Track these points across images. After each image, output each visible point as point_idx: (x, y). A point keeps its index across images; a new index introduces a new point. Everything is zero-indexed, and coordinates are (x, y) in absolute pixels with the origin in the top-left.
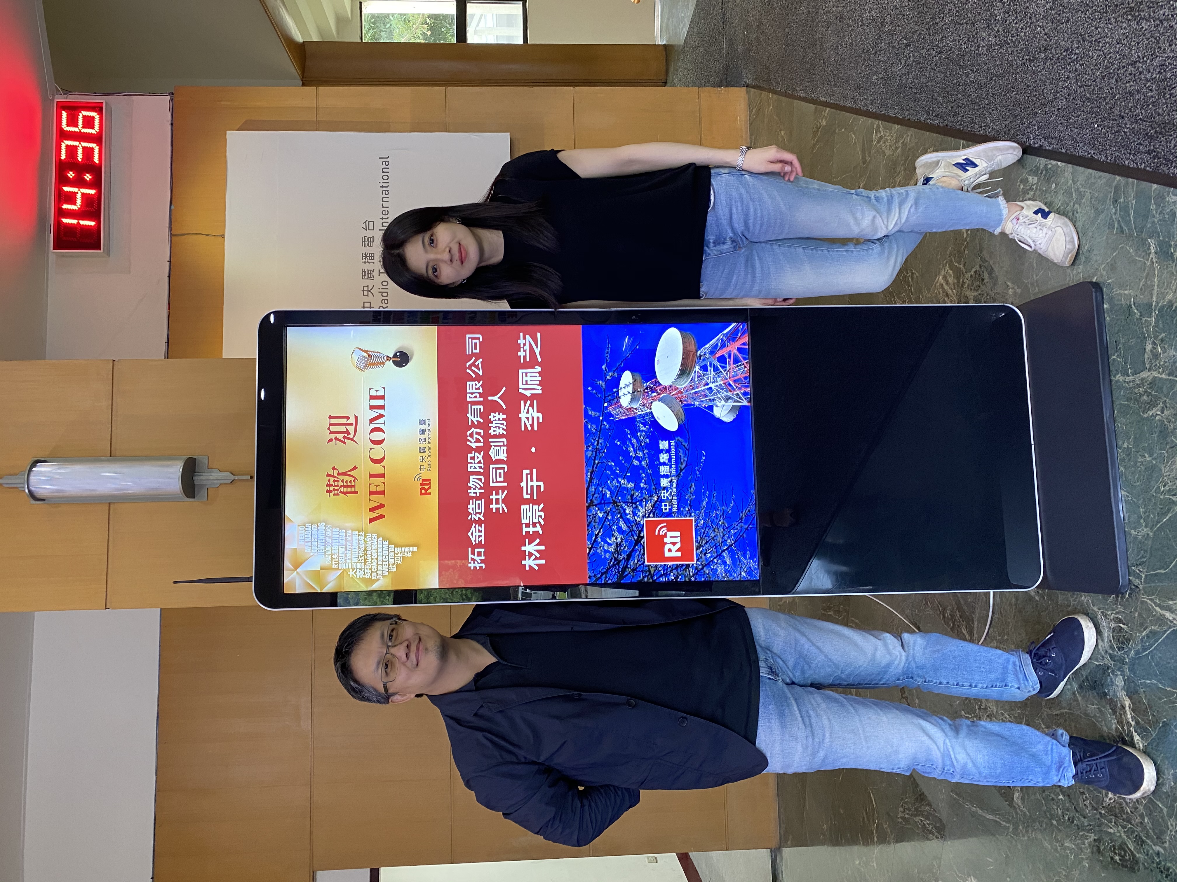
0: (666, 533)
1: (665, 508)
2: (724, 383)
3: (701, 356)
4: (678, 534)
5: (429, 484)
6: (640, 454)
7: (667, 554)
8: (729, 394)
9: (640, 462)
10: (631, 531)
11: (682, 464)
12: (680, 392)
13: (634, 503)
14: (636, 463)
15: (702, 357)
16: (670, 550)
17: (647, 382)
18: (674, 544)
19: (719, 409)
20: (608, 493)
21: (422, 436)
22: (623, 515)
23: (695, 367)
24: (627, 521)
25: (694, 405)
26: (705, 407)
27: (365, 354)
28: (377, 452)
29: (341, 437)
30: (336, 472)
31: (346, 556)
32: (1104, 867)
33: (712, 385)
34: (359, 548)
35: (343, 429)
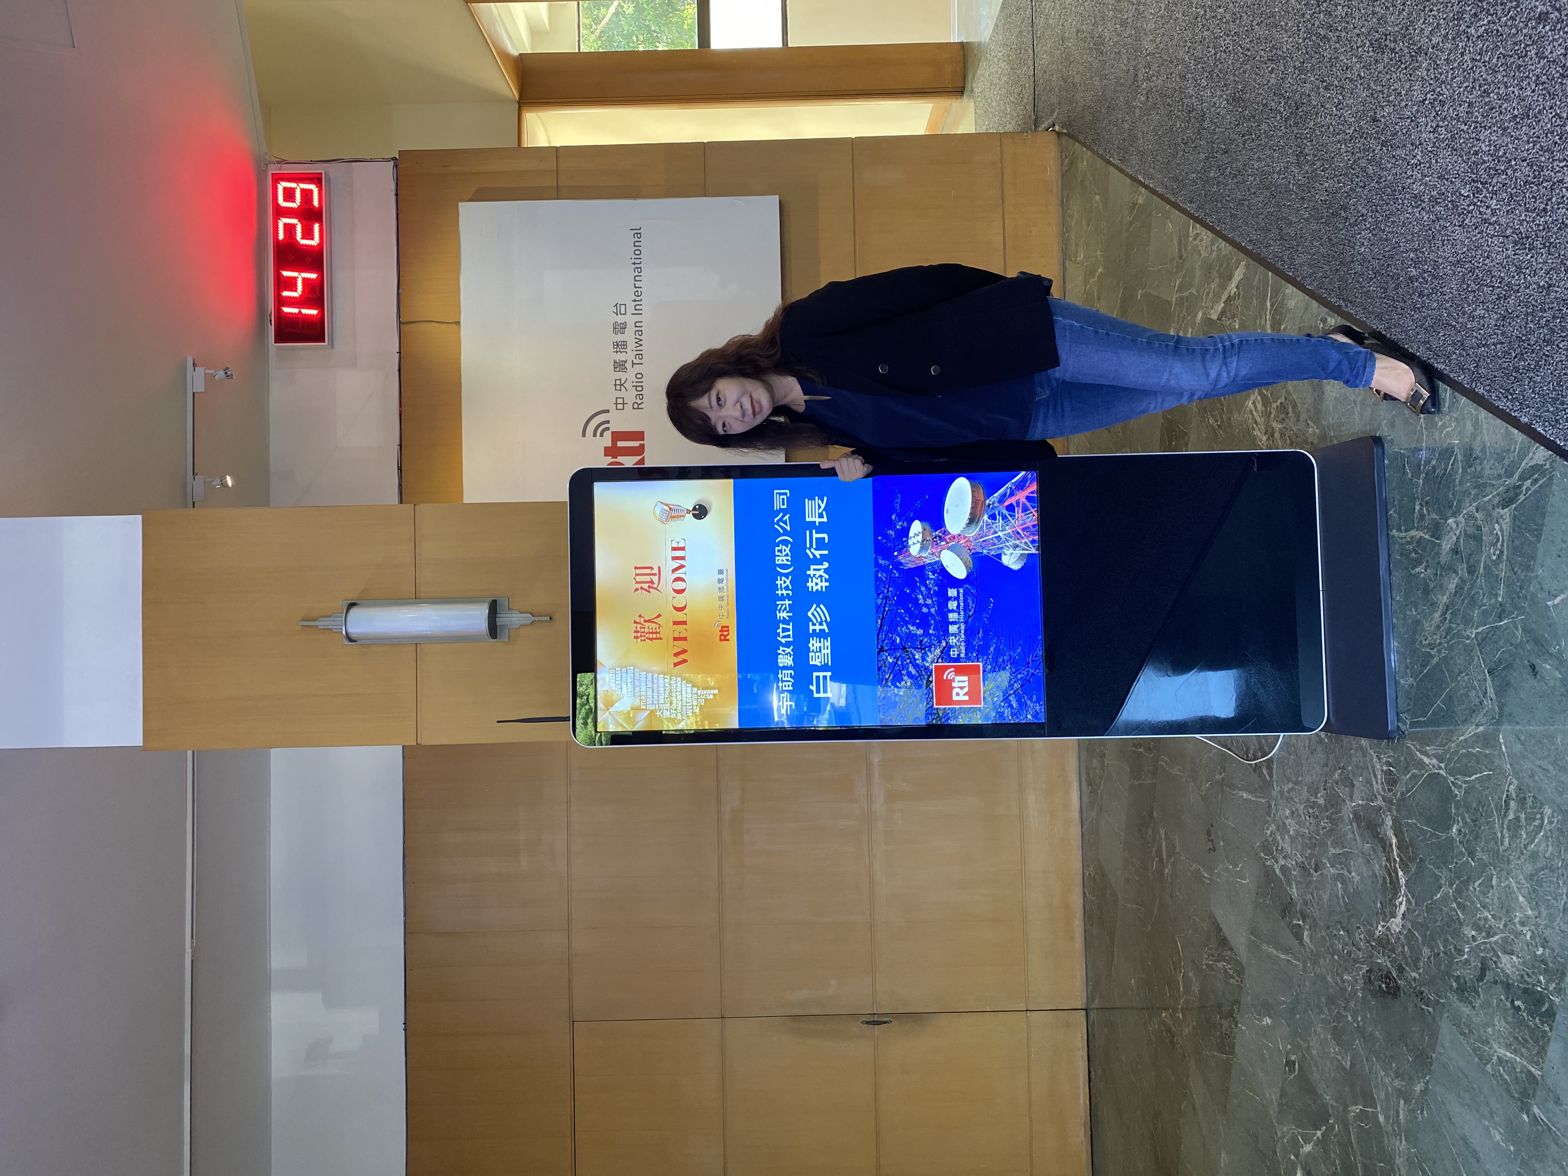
0: (954, 678)
1: (954, 653)
2: (1013, 532)
3: (989, 505)
4: (966, 678)
5: (728, 631)
6: (929, 601)
7: (955, 698)
8: (1017, 542)
9: (929, 609)
10: (920, 675)
11: (970, 610)
12: (969, 541)
13: (924, 649)
14: (925, 610)
15: (991, 506)
16: (958, 694)
17: (936, 531)
18: (962, 688)
19: (1007, 557)
20: (898, 638)
21: (721, 585)
22: (913, 660)
23: (983, 516)
24: (916, 666)
25: (982, 553)
26: (993, 555)
27: (666, 508)
28: (680, 601)
29: (646, 586)
30: (642, 619)
31: (653, 697)
32: (1374, 996)
33: (1000, 534)
34: (665, 690)
35: (648, 578)
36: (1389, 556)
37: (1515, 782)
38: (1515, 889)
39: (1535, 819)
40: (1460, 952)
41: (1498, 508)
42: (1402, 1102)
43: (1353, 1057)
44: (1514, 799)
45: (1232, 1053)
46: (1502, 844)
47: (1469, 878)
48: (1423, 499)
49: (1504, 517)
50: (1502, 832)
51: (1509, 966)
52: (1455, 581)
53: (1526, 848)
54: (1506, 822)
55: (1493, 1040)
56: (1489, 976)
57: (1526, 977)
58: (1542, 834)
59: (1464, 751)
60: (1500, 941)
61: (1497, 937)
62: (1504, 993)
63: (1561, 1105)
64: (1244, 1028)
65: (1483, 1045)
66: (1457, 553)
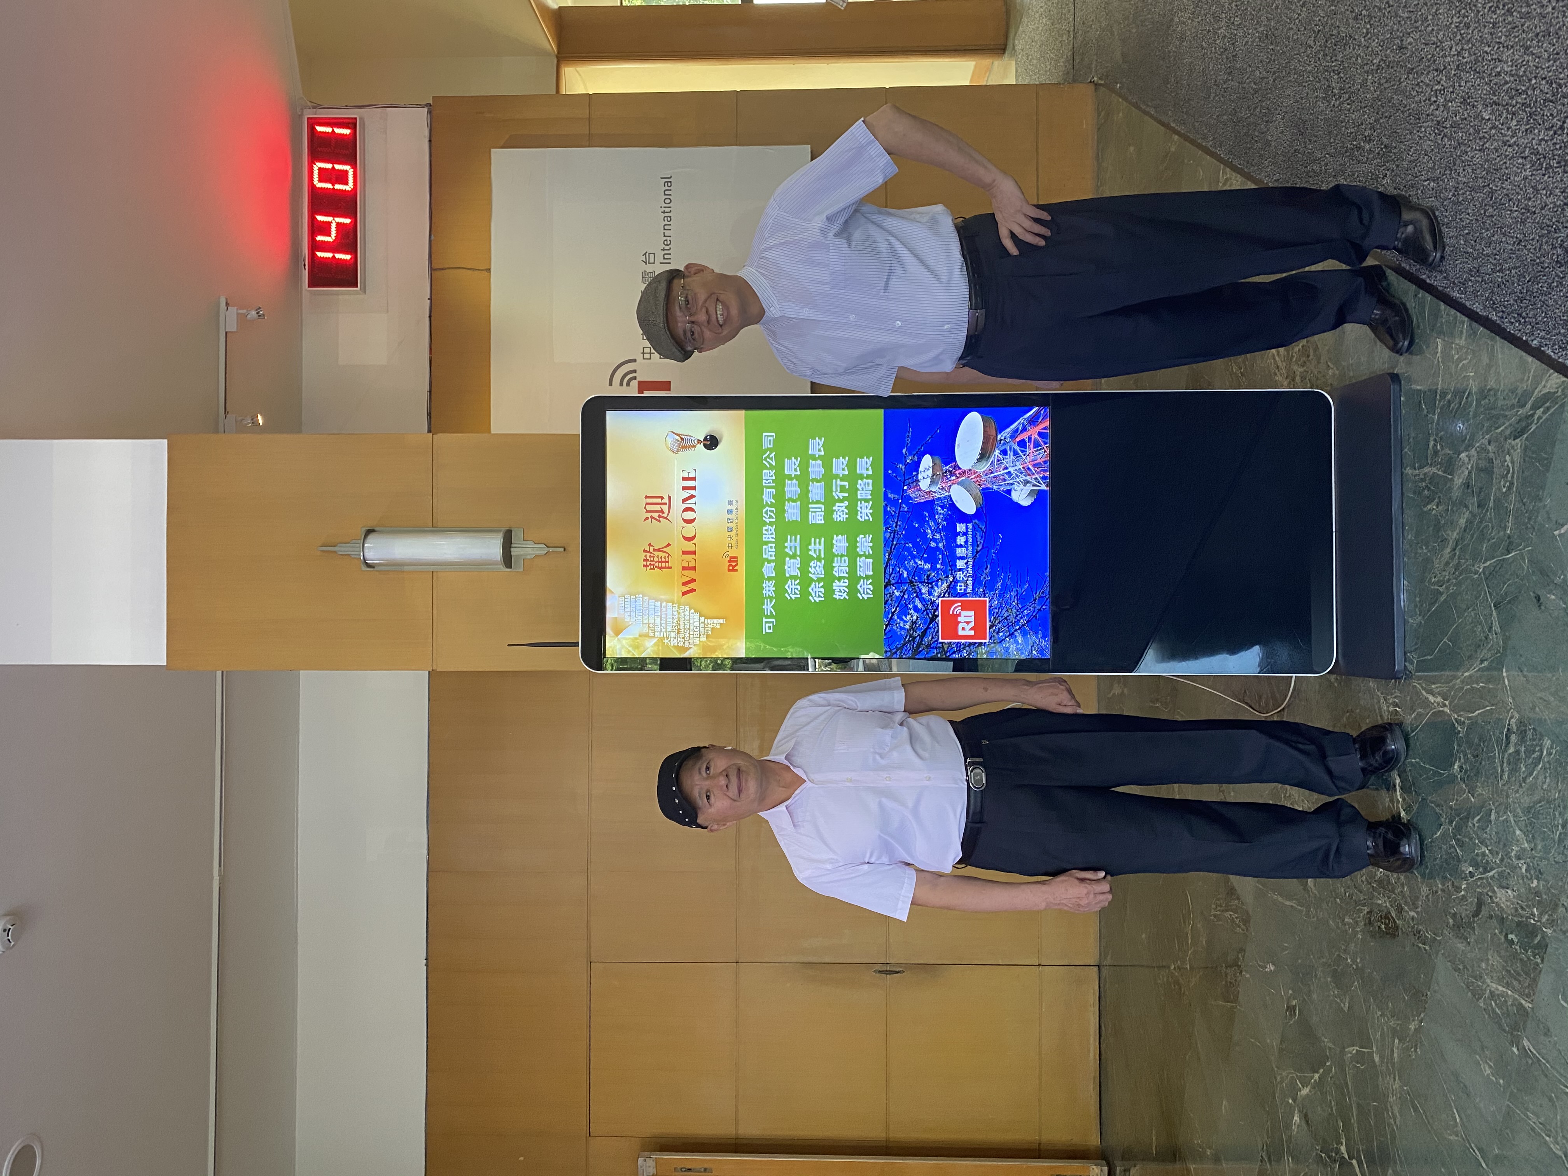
0: (960, 613)
1: (960, 588)
2: (1023, 468)
3: (1001, 440)
4: (972, 613)
5: (737, 561)
6: (938, 536)
7: (961, 632)
8: (1028, 478)
9: (937, 544)
10: (926, 610)
11: (978, 546)
12: (979, 476)
13: (930, 583)
14: (933, 544)
16: (963, 629)
17: (946, 465)
18: (968, 623)
19: (1018, 493)
20: (906, 573)
21: (730, 516)
22: (919, 595)
23: (994, 451)
24: (922, 600)
25: (992, 489)
26: (1003, 491)
27: (678, 438)
28: (689, 530)
29: (656, 515)
30: (652, 548)
31: (661, 625)
32: (1373, 936)
33: (1011, 469)
34: (673, 618)
35: (658, 508)
36: (1402, 494)
37: (1517, 715)
38: (1512, 822)
39: (1534, 752)
40: (1458, 889)
41: (1510, 439)
42: (1397, 1041)
43: (1351, 999)
44: (1514, 733)
45: (1236, 1000)
46: (1501, 779)
47: (1469, 814)
48: (1437, 435)
49: (1516, 448)
50: (1502, 766)
51: (1504, 899)
52: (1466, 516)
53: (1524, 781)
54: (1506, 756)
55: (1486, 974)
56: (1484, 912)
57: (1520, 910)
58: (1540, 766)
59: (1469, 687)
60: (1496, 876)
61: (1494, 872)
62: (1498, 927)
63: (1551, 1036)
64: (1248, 976)
65: (1477, 980)
66: (1468, 486)
